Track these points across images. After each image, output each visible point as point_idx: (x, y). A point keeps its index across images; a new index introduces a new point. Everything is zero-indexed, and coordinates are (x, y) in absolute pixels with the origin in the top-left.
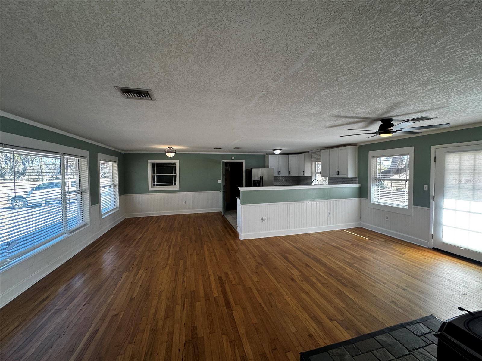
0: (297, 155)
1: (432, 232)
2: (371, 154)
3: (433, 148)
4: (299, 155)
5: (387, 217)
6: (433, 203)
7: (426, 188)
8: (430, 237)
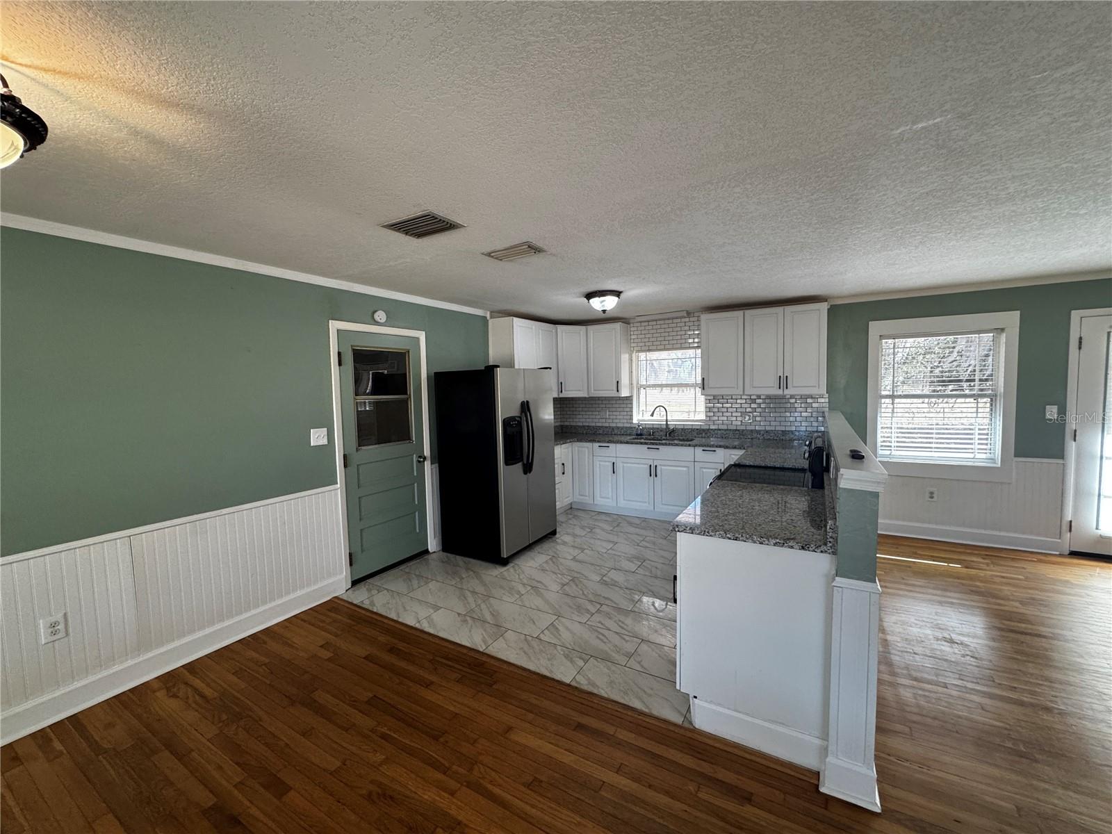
0: (583, 328)
1: (1069, 516)
2: (875, 327)
3: (1075, 315)
4: (589, 327)
5: (932, 493)
6: (1071, 448)
7: (1052, 412)
8: (1065, 527)
